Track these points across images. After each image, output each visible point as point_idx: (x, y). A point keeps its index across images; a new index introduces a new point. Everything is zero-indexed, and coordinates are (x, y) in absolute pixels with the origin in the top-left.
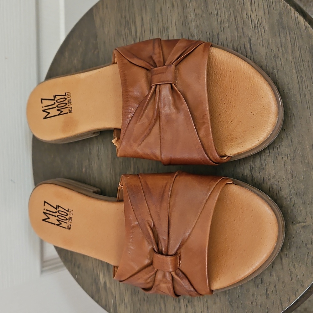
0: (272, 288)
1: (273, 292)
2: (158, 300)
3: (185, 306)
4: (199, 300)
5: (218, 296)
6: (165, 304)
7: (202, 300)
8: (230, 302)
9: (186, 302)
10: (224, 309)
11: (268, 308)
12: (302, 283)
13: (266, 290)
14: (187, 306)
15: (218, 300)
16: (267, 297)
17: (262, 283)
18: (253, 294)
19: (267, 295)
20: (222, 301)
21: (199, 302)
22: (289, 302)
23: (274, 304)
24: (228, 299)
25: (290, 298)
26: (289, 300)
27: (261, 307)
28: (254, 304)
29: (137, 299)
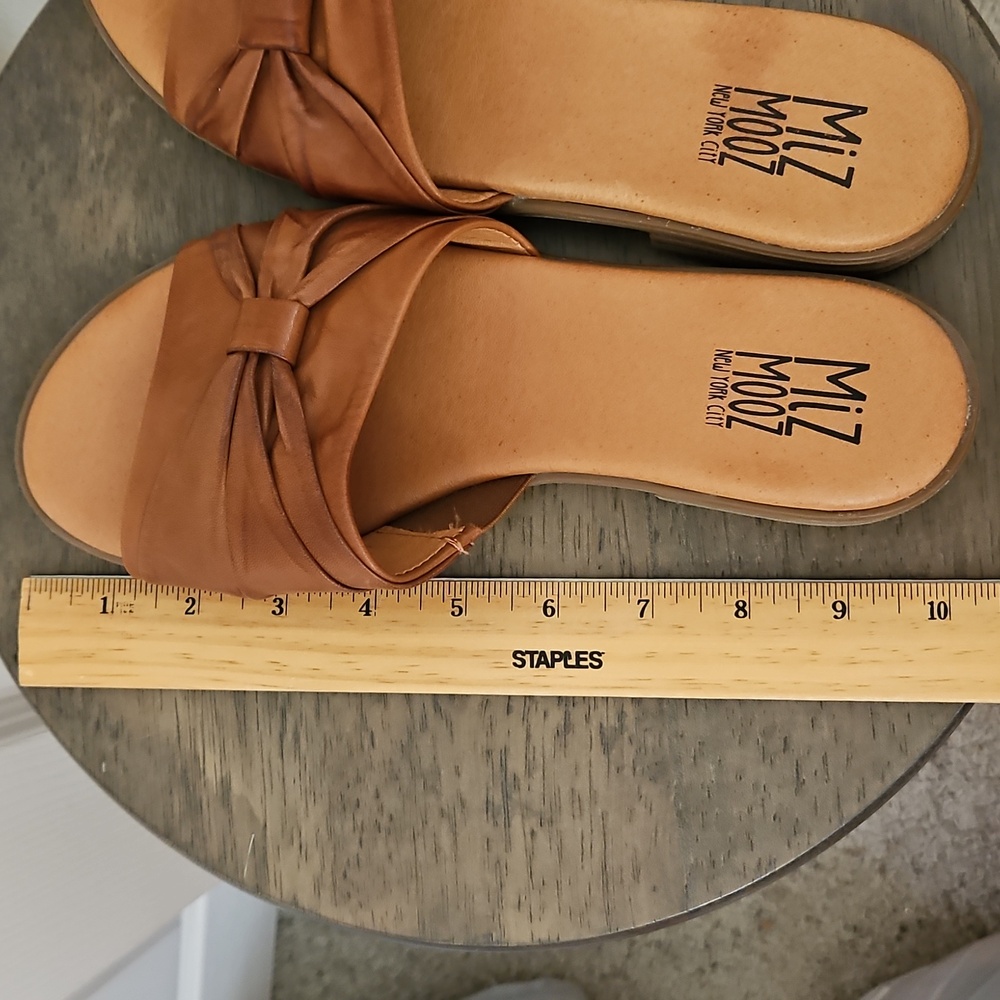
0: (814, 763)
1: (818, 774)
2: (431, 824)
3: (529, 837)
4: (577, 813)
5: (643, 798)
6: (455, 834)
7: (586, 815)
8: (679, 814)
9: (533, 822)
10: (660, 834)
11: (797, 820)
12: (903, 746)
13: (797, 770)
14: (533, 833)
15: (640, 809)
16: (797, 791)
17: (784, 751)
18: (755, 786)
19: (800, 783)
20: (654, 813)
21: (577, 820)
22: (862, 798)
23: (816, 808)
24: (676, 804)
25: (866, 789)
26: (862, 793)
27: (777, 820)
28: (757, 812)
29: (349, 825)
